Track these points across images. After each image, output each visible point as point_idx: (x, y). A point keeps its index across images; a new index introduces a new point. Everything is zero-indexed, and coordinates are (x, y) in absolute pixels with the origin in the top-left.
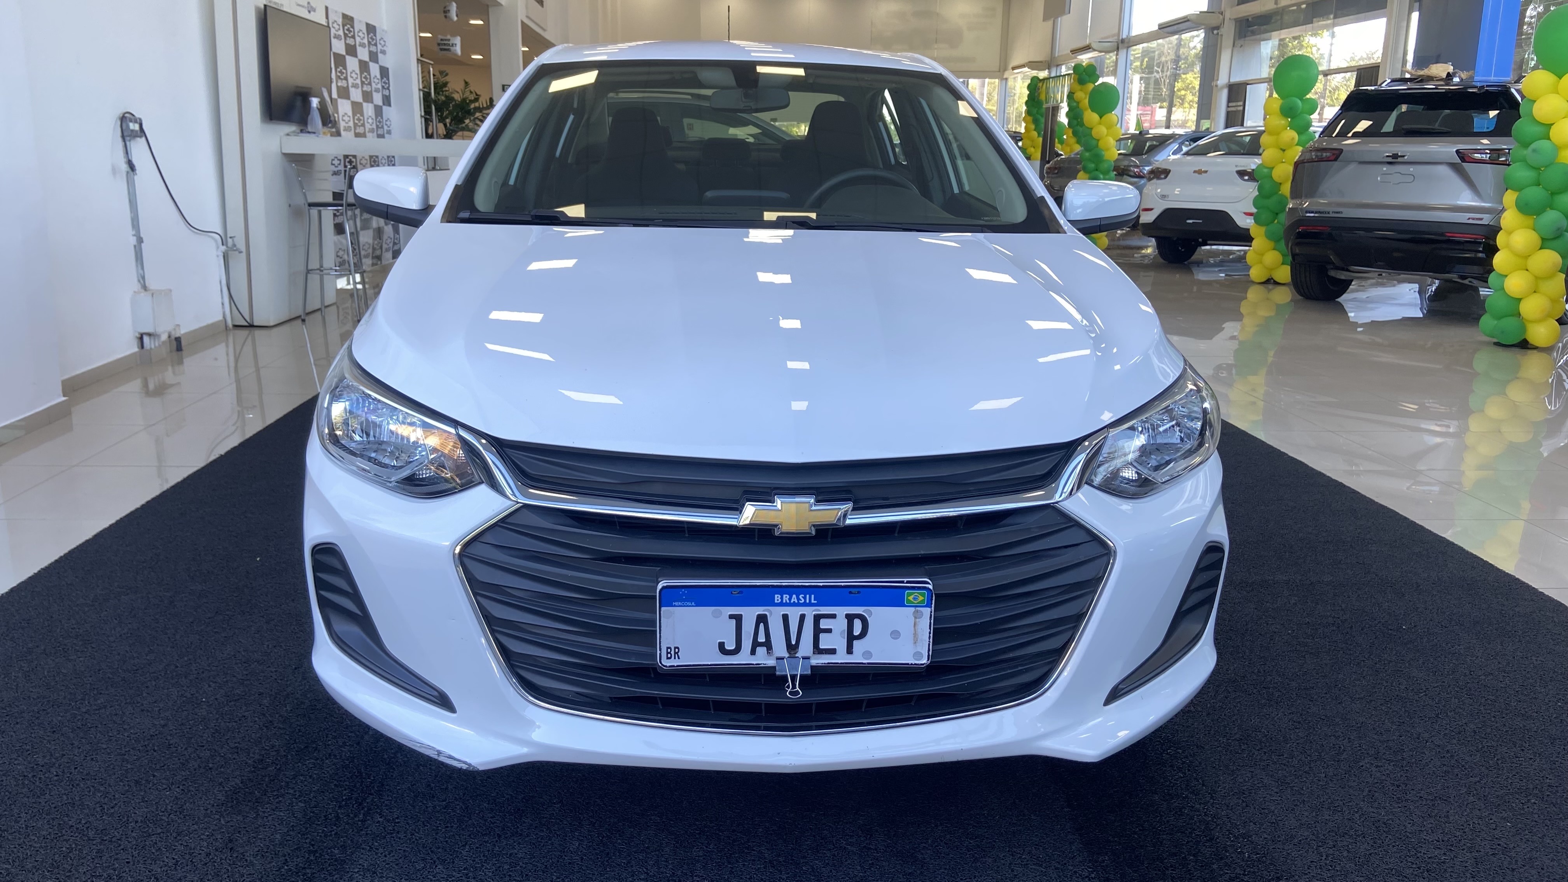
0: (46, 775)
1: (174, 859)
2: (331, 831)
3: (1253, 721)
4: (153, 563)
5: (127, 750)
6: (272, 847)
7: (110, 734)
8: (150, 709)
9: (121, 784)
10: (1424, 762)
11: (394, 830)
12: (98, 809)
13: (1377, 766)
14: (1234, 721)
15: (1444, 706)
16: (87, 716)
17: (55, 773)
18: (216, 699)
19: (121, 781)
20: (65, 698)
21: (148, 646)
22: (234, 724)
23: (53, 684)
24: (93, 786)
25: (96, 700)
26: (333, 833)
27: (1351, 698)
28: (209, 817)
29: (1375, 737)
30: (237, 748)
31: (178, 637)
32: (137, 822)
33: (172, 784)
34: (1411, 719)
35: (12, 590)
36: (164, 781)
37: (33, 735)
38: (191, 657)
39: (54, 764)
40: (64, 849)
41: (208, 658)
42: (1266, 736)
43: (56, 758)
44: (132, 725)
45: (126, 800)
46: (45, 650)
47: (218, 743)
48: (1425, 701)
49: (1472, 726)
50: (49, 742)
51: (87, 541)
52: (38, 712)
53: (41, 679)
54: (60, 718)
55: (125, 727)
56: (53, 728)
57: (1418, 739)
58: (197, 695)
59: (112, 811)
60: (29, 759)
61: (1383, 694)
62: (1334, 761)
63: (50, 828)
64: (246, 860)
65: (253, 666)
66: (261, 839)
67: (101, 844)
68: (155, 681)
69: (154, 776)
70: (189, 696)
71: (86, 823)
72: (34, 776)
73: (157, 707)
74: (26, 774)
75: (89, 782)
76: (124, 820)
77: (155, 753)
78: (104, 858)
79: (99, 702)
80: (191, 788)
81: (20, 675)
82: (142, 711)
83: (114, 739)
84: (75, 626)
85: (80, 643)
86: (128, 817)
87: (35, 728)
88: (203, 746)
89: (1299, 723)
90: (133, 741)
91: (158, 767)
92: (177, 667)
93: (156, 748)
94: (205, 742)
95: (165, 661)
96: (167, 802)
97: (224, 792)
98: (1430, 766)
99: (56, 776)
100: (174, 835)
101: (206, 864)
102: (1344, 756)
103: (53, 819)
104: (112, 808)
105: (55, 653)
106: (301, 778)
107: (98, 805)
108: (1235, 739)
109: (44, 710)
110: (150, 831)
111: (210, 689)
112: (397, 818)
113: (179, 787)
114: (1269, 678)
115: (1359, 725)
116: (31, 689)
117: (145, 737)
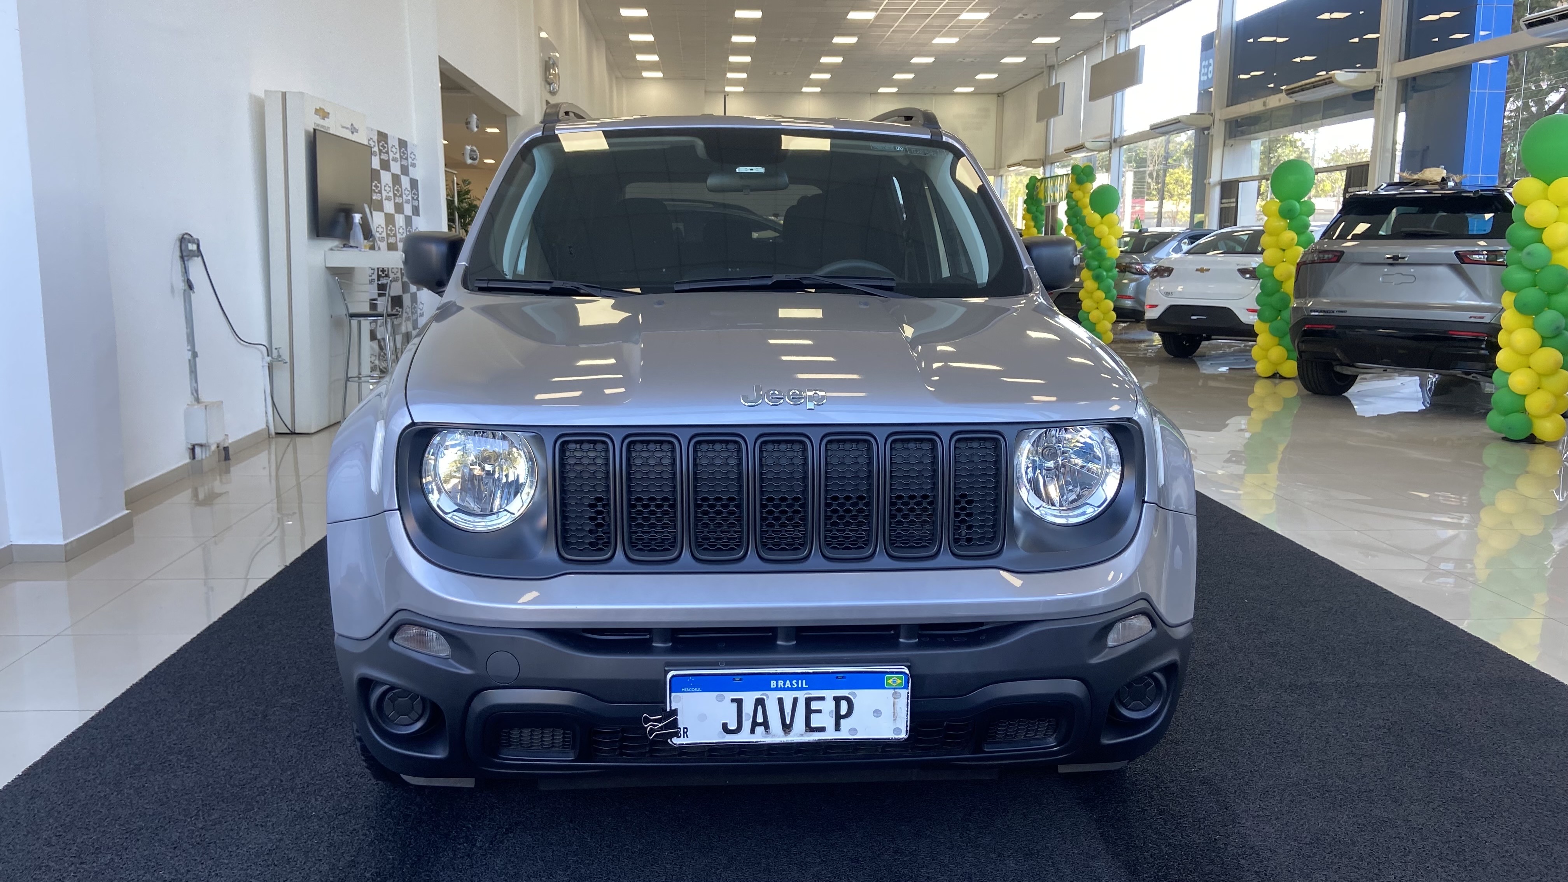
3: (1320, 824)
4: (241, 677)
5: (249, 864)
7: (230, 849)
8: (263, 824)
10: (1485, 862)
13: (1442, 867)
14: (1302, 825)
15: (1498, 806)
16: (204, 832)
18: (325, 813)
20: (179, 814)
21: (251, 761)
22: (347, 837)
23: (165, 800)
25: (209, 815)
27: (1410, 800)
29: (1438, 838)
30: (352, 861)
31: (278, 751)
34: (1468, 819)
35: (108, 707)
37: (156, 852)
38: (293, 771)
41: (310, 772)
42: (1334, 839)
43: (182, 874)
44: (249, 840)
46: (151, 766)
47: (335, 857)
48: (1479, 803)
49: (1527, 826)
50: (172, 858)
51: (173, 656)
52: (156, 829)
53: (153, 796)
54: (178, 834)
55: (243, 842)
56: (173, 844)
57: (1478, 839)
58: (307, 809)
61: (1440, 795)
62: (1401, 862)
65: (354, 780)
68: (263, 795)
70: (299, 809)
73: (270, 821)
79: (213, 817)
81: (132, 791)
82: (257, 825)
83: (234, 854)
84: (177, 742)
85: (185, 759)
87: (157, 844)
88: (320, 860)
89: (1364, 825)
90: (253, 856)
92: (282, 781)
94: (322, 856)
95: (269, 775)
98: (1492, 865)
102: (1410, 857)
105: (162, 769)
108: (1306, 843)
109: (162, 827)
111: (318, 803)
114: (1330, 782)
115: (1420, 826)
116: (145, 806)
117: (264, 851)
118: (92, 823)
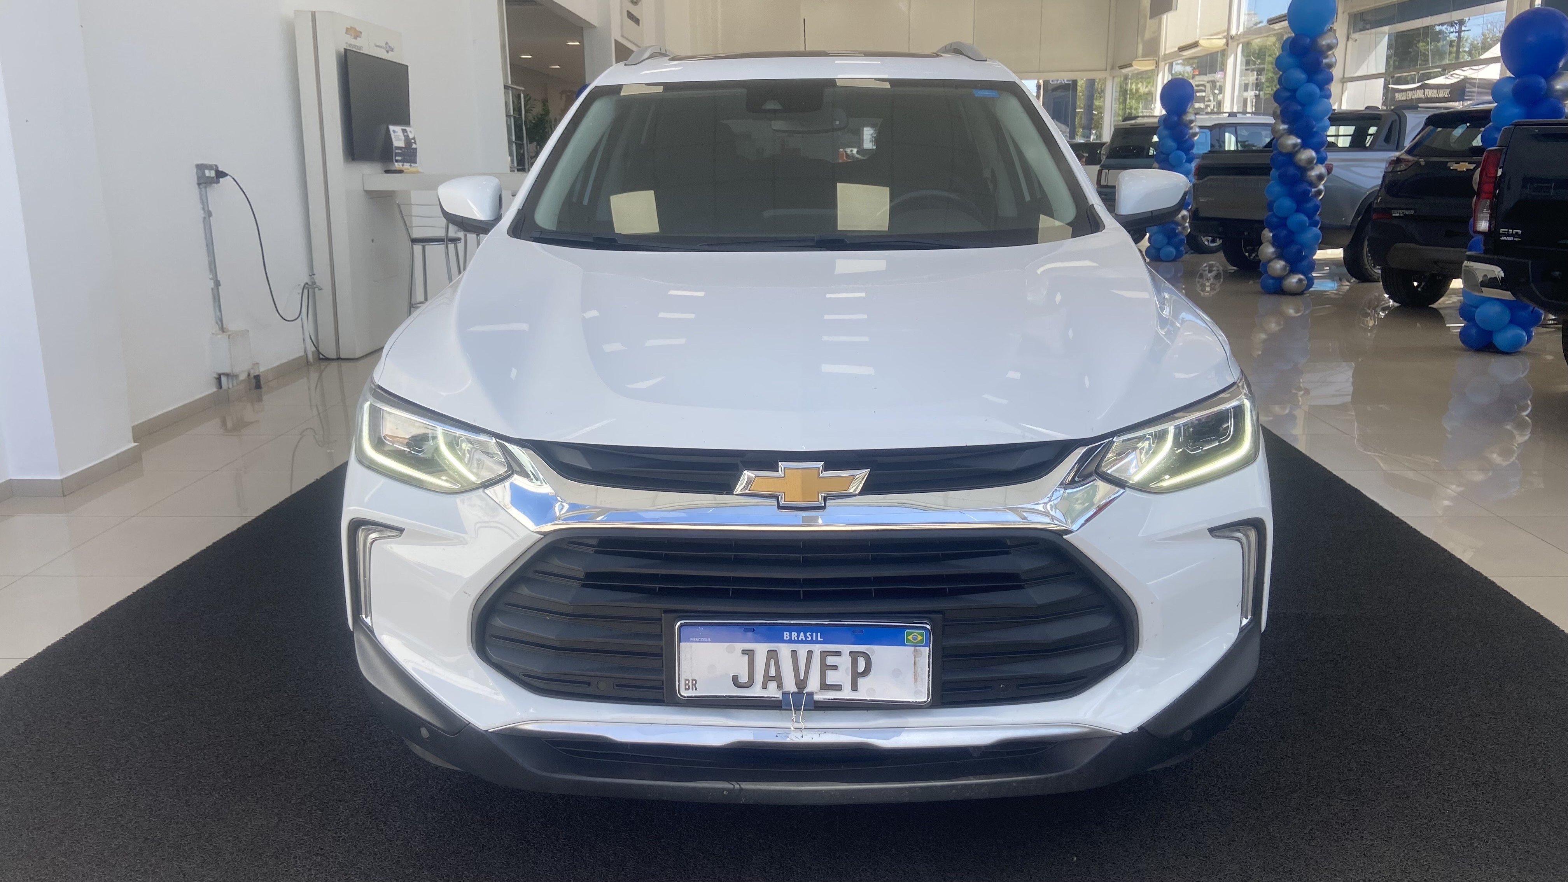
51: (183, 564)
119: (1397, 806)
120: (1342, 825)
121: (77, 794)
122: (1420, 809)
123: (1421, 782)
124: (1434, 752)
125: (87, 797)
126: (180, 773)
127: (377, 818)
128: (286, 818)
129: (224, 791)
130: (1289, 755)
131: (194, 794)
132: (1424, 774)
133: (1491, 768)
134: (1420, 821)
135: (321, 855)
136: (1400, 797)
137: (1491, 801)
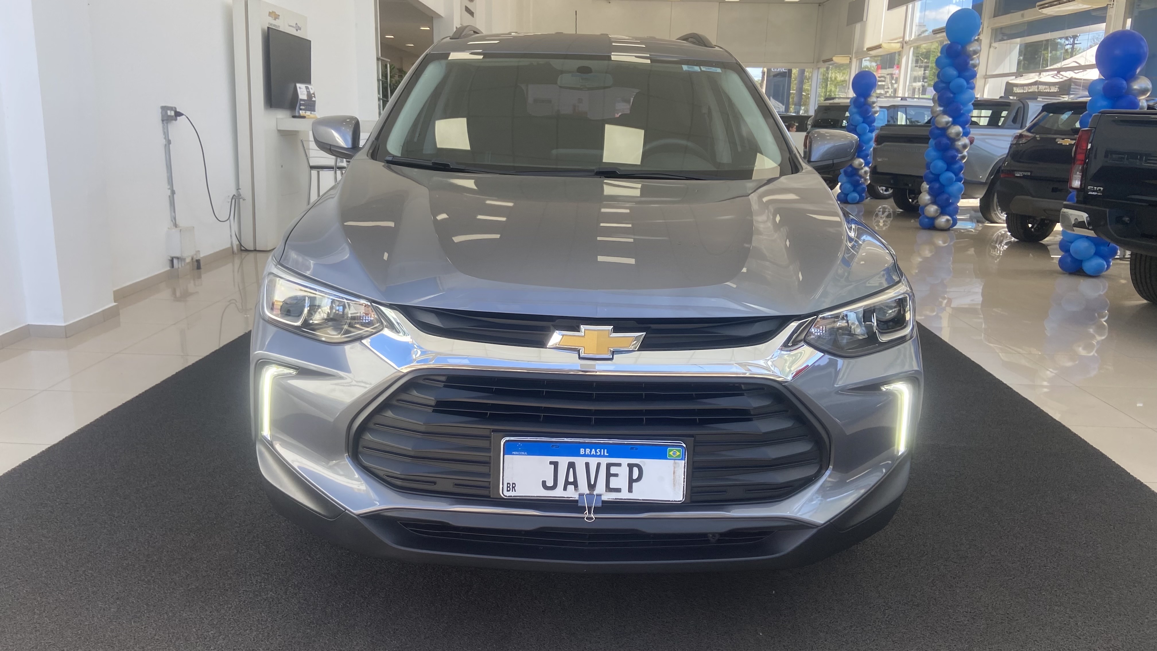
0: (119, 523)
1: (186, 573)
2: (279, 563)
6: (244, 570)
9: (161, 530)
11: (316, 564)
12: (146, 544)
17: (123, 522)
19: (162, 528)
24: (145, 530)
26: (280, 564)
28: (210, 551)
32: (168, 552)
33: (191, 532)
36: (186, 530)
39: (124, 516)
40: (125, 564)
43: (125, 514)
45: (163, 539)
52: (117, 487)
59: (155, 545)
60: (109, 513)
63: (118, 552)
64: (228, 576)
66: (238, 565)
67: (145, 563)
69: (181, 526)
71: (139, 551)
72: (111, 523)
74: (107, 521)
75: (143, 528)
76: (160, 550)
77: (183, 514)
78: (147, 571)
80: (202, 535)
82: (179, 489)
83: (160, 504)
85: (147, 447)
86: (163, 549)
88: (211, 511)
91: (184, 521)
93: (184, 511)
96: (187, 541)
97: (220, 538)
99: (125, 523)
100: (189, 560)
101: (205, 577)
103: (120, 548)
104: (155, 543)
106: (267, 532)
107: (147, 541)
110: (175, 557)
112: (319, 558)
113: (195, 533)
116: (114, 473)
118: (79, 481)
119: (992, 567)
120: (954, 578)
121: (96, 532)
122: (1007, 569)
123: (1009, 553)
124: (1019, 535)
125: (103, 534)
126: (167, 520)
127: (303, 553)
128: (242, 550)
129: (198, 532)
130: (921, 534)
131: (178, 534)
132: (1011, 549)
133: (1057, 547)
134: (1007, 578)
135: (267, 574)
136: (994, 563)
137: (1055, 567)
